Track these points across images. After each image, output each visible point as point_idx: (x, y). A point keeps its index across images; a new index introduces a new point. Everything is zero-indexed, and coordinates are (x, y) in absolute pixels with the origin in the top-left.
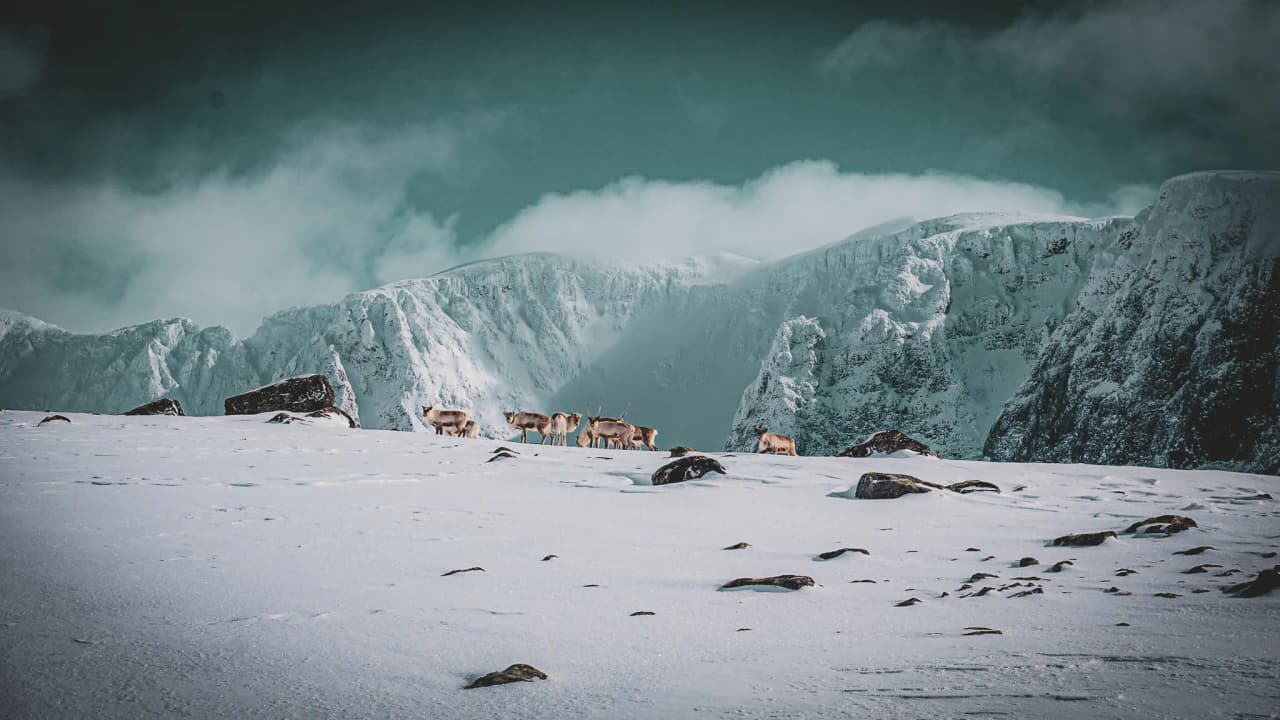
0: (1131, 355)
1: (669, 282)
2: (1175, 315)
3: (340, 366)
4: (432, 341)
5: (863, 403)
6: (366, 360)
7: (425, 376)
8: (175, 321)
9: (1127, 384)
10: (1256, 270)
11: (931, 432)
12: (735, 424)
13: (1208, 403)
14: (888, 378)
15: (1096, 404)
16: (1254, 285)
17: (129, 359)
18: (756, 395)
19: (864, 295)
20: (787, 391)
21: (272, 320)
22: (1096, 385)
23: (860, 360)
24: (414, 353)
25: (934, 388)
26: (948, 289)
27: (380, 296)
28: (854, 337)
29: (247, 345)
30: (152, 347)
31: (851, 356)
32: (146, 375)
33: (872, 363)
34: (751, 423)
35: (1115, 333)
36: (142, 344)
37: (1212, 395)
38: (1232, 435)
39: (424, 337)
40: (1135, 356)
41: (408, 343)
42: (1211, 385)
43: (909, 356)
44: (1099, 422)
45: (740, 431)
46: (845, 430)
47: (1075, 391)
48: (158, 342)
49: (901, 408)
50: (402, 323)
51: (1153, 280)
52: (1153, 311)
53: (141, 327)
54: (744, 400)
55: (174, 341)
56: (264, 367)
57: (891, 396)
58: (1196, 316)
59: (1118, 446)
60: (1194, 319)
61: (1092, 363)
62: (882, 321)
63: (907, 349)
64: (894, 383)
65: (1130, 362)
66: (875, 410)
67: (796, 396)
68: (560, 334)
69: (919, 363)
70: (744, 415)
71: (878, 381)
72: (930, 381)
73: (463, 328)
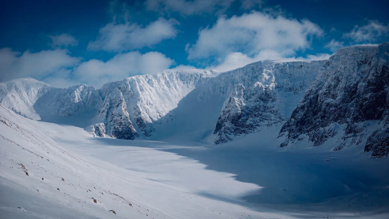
0: (337, 92)
1: (201, 76)
2: (349, 81)
3: (122, 95)
4: (144, 89)
5: (255, 104)
6: (128, 94)
7: (143, 98)
8: (82, 85)
9: (337, 99)
10: (376, 69)
11: (272, 112)
12: (222, 110)
13: (365, 104)
14: (261, 99)
15: (328, 104)
16: (377, 73)
17: (70, 94)
18: (227, 103)
19: (254, 78)
20: (236, 102)
21: (105, 85)
22: (326, 99)
23: (253, 94)
24: (140, 93)
25: (273, 101)
26: (274, 77)
27: (132, 79)
28: (252, 89)
29: (99, 90)
30: (76, 91)
31: (251, 93)
32: (74, 97)
33: (257, 95)
34: (226, 110)
35: (331, 86)
36: (74, 90)
37: (367, 102)
38: (373, 113)
39: (143, 88)
40: (338, 92)
41: (139, 90)
42: (366, 99)
43: (266, 93)
44: (329, 109)
45: (224, 112)
46: (251, 111)
47: (320, 101)
48: (77, 89)
49: (264, 106)
50: (137, 85)
51: (342, 72)
52: (343, 80)
53: (73, 87)
54: (224, 104)
55: (81, 90)
56: (103, 96)
57: (262, 103)
58: (356, 81)
59: (335, 115)
60: (355, 82)
61: (325, 94)
62: (259, 84)
63: (265, 91)
64: (262, 100)
65: (337, 93)
66: (258, 106)
67: (238, 103)
68: (174, 88)
69: (268, 95)
70: (224, 108)
71: (259, 99)
72: (272, 99)
73: (152, 86)
